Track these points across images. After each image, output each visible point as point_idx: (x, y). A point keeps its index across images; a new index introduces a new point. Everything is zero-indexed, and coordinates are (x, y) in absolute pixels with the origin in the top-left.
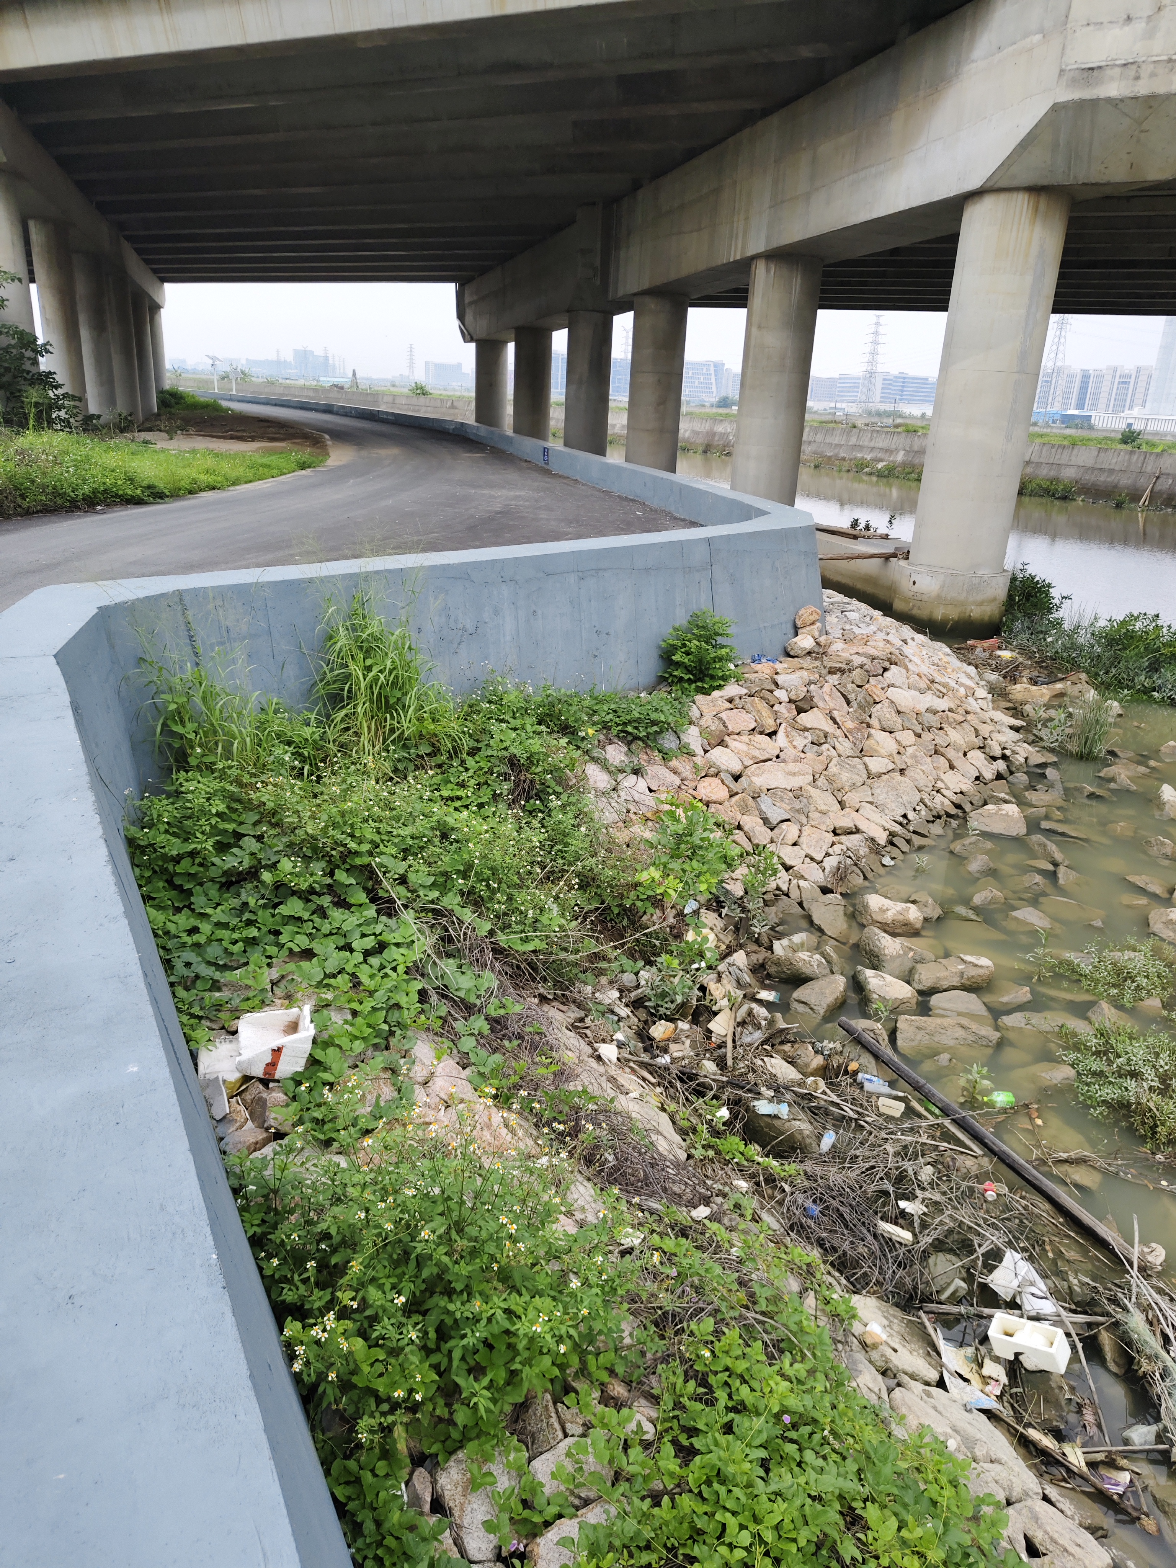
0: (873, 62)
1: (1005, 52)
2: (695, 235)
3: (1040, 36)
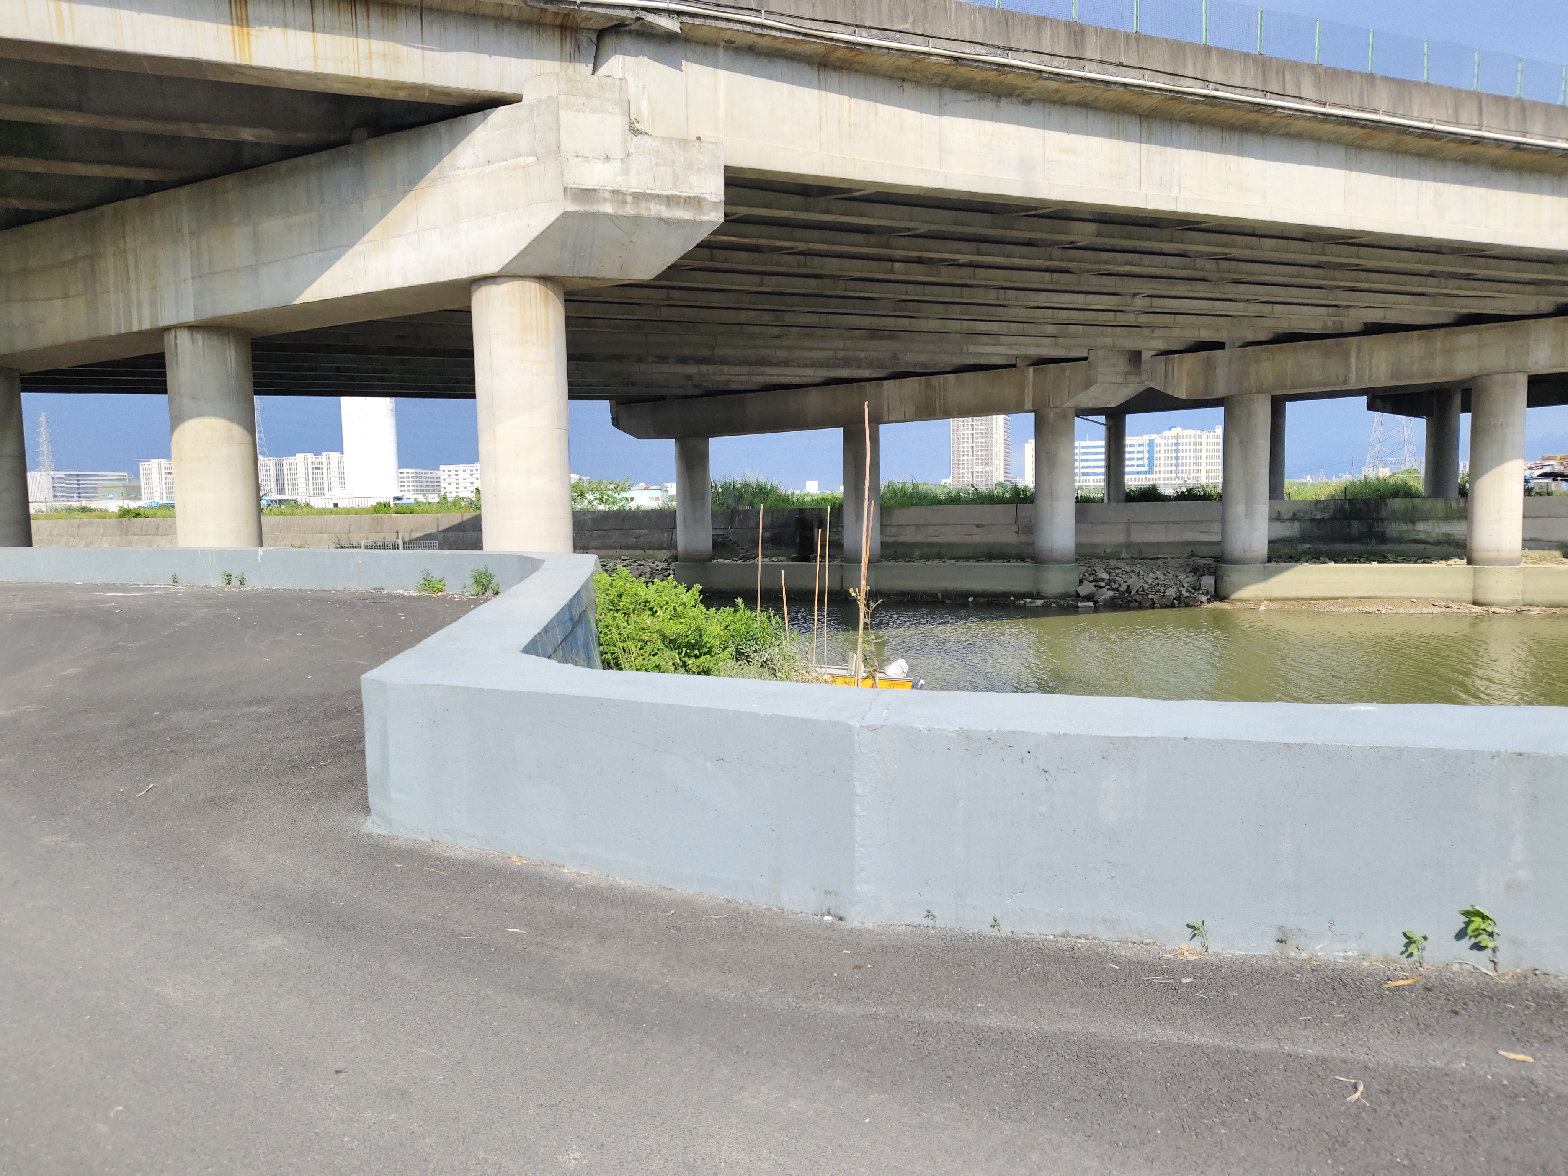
1: (497, 165)
2: (59, 302)
3: (534, 159)
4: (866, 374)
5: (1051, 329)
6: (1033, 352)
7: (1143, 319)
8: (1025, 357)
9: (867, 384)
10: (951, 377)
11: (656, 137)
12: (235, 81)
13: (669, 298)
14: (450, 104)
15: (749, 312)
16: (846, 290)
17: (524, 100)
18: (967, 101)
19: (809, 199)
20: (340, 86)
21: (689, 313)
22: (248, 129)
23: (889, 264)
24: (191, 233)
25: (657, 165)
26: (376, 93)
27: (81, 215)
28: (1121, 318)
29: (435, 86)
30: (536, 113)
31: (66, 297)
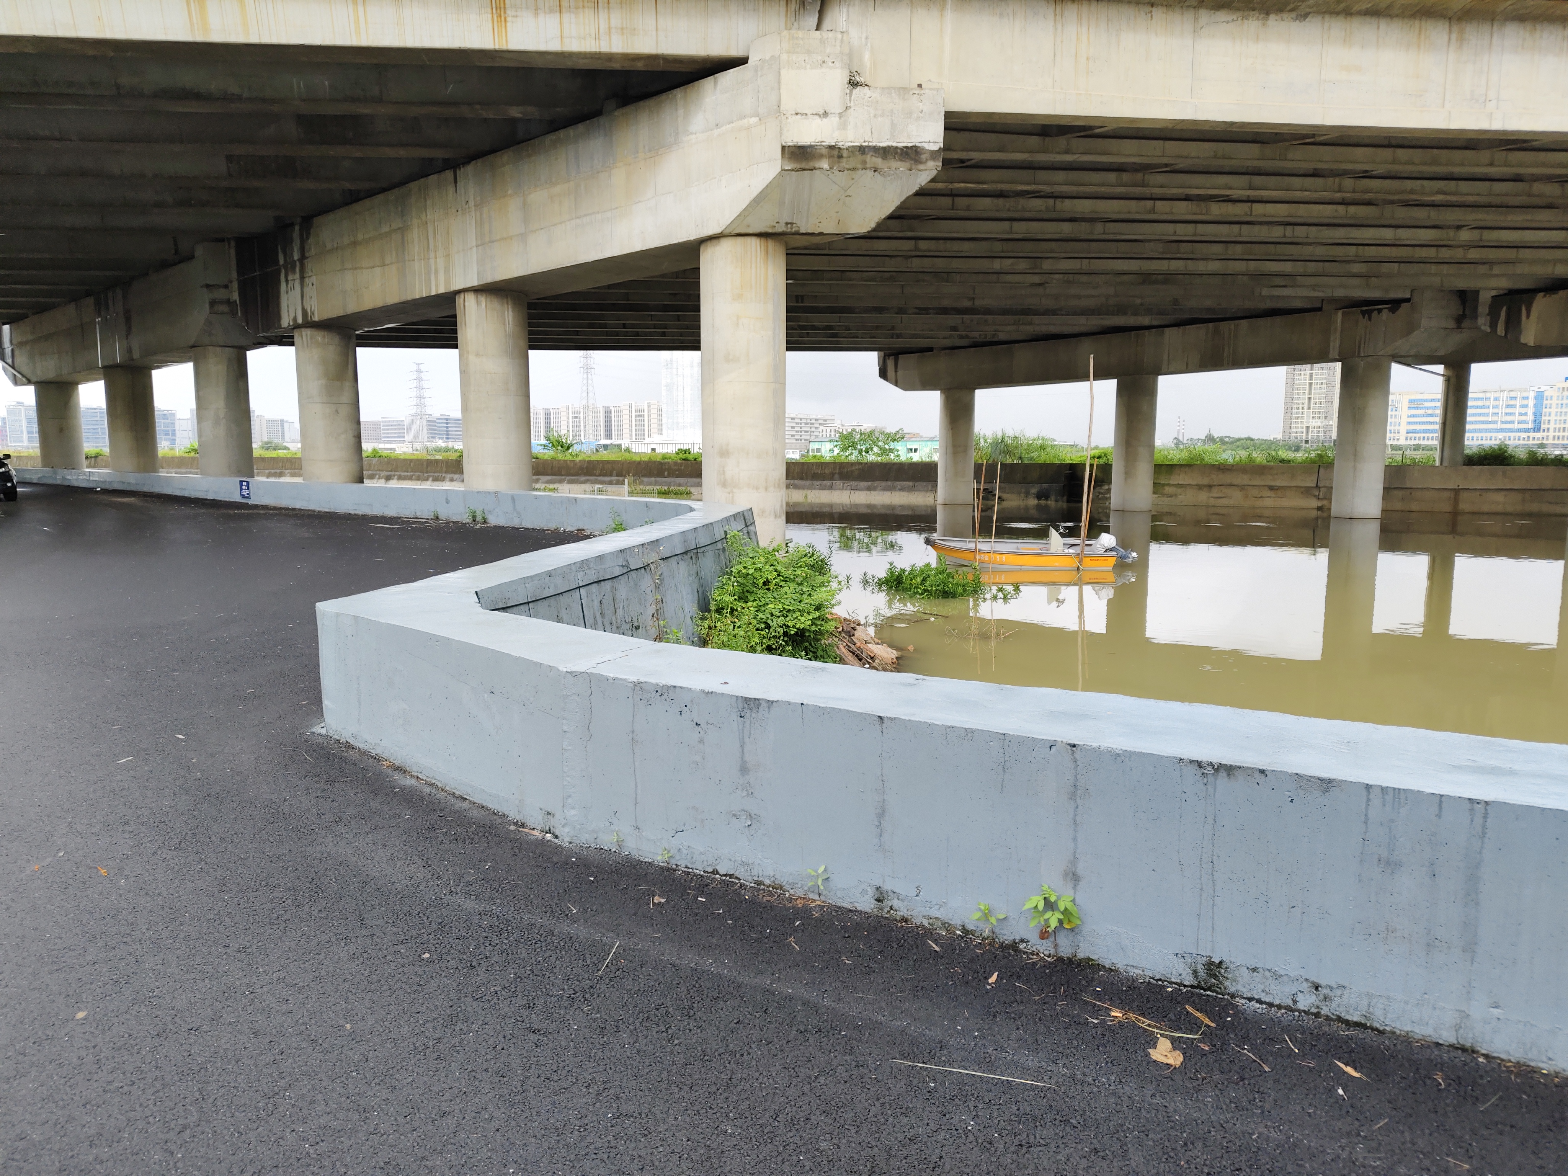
0: (581, 127)
1: (724, 128)
2: (378, 270)
3: (757, 119)
4: (1146, 321)
5: (1357, 268)
6: (1340, 293)
7: (1474, 254)
8: (1332, 300)
9: (1146, 332)
10: (1244, 323)
11: (876, 88)
12: (497, 65)
13: (917, 249)
14: (684, 70)
15: (1004, 260)
16: (1104, 233)
17: (749, 61)
18: (1228, 22)
19: (1047, 139)
20: (585, 61)
21: (940, 263)
22: (515, 108)
23: (1149, 203)
24: (475, 206)
25: (875, 116)
26: (616, 66)
27: (395, 191)
28: (1445, 254)
29: (668, 55)
30: (759, 73)
31: (383, 265)
